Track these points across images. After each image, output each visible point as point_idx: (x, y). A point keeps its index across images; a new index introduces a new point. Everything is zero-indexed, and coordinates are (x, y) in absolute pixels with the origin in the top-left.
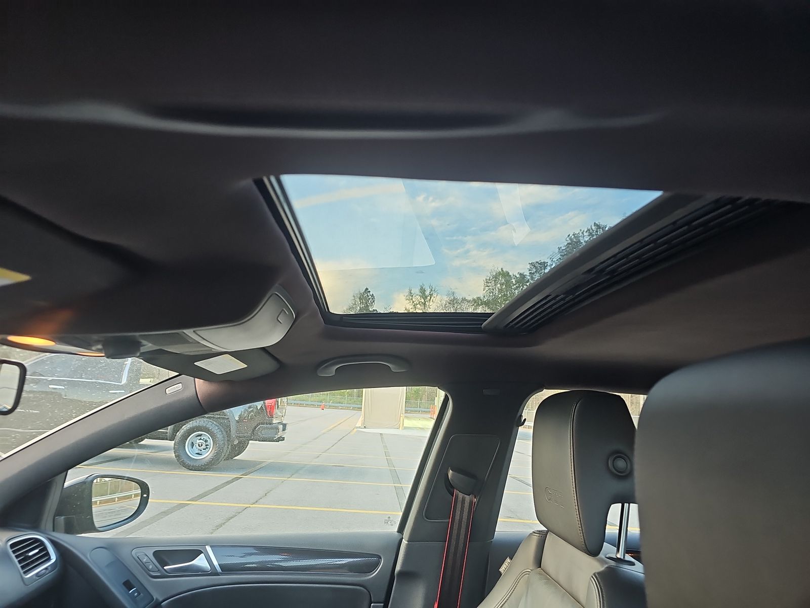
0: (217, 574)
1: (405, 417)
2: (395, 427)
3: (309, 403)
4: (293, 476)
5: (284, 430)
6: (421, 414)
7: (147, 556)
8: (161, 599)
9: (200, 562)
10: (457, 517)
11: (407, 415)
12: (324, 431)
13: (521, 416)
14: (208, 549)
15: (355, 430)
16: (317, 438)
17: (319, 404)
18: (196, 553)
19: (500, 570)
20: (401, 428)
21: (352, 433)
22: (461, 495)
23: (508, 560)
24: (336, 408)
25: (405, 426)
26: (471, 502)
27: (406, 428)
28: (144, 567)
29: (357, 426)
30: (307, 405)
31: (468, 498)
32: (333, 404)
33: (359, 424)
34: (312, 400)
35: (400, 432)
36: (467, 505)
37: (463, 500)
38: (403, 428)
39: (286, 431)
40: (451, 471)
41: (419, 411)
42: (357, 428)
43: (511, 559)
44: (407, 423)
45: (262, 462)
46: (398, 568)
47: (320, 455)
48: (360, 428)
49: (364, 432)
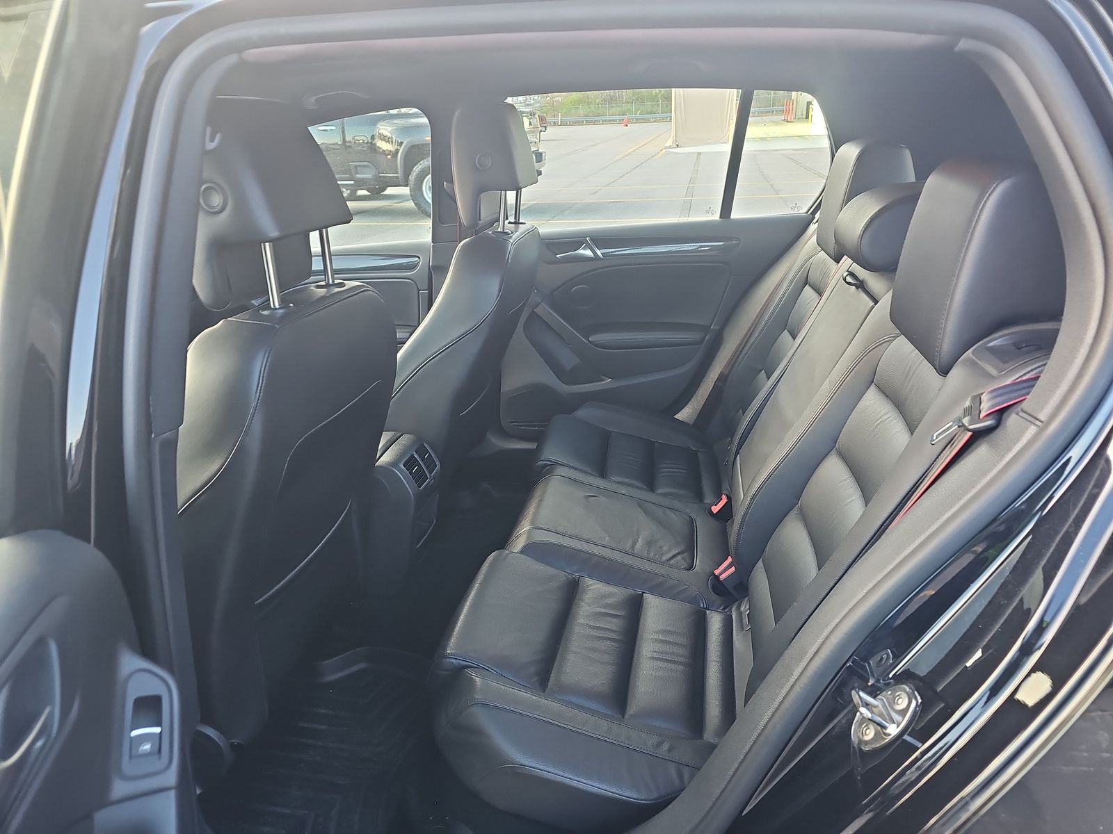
2: (722, 141)
3: (608, 118)
4: (553, 218)
5: (539, 161)
6: (776, 115)
12: (617, 158)
15: (664, 151)
17: (622, 117)
24: (646, 121)
29: (665, 145)
30: (605, 122)
32: (642, 116)
33: (669, 143)
34: (611, 112)
41: (773, 111)
47: (600, 189)
48: (670, 147)
49: (675, 153)
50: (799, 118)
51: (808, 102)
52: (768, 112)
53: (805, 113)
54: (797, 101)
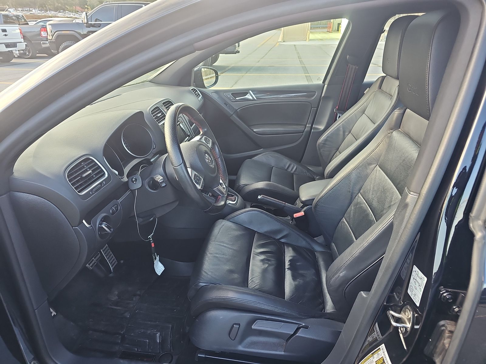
0: (255, 100)
1: (310, 32)
2: (304, 40)
4: (247, 73)
5: (239, 46)
6: (321, 29)
7: (230, 95)
8: (237, 109)
9: (248, 96)
10: (349, 75)
11: (312, 31)
13: (383, 28)
14: (250, 91)
15: (278, 43)
16: (256, 50)
18: (246, 94)
19: (364, 92)
20: (307, 40)
21: (276, 46)
22: (351, 66)
23: (368, 89)
25: (310, 38)
26: (355, 69)
27: (311, 40)
28: (229, 99)
29: (279, 41)
31: (354, 67)
33: (280, 40)
35: (307, 43)
36: (353, 69)
37: (352, 68)
38: (309, 40)
39: (240, 47)
40: (348, 56)
41: (320, 28)
42: (279, 42)
43: (369, 88)
44: (312, 36)
45: (229, 66)
46: (323, 95)
47: (260, 60)
48: (281, 42)
49: (283, 45)
50: (334, 31)
51: (338, 24)
52: (317, 27)
53: (337, 29)
54: (333, 23)
